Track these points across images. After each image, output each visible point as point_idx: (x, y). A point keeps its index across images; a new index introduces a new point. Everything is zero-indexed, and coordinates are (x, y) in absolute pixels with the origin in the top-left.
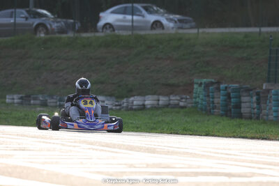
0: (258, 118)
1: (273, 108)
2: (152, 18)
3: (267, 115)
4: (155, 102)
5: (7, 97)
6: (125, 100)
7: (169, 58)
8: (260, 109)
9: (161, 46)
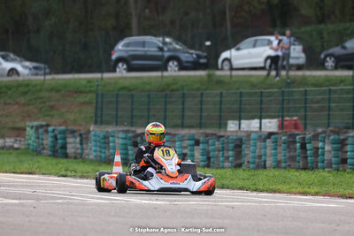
0: (81, 157)
1: (93, 148)
2: (8, 65)
3: (88, 155)
7: (17, 103)
8: (82, 149)
9: (10, 92)
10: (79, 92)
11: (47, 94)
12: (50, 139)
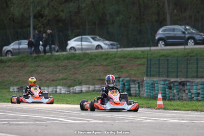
0: (139, 96)
1: (146, 90)
2: (96, 43)
3: (143, 94)
4: (88, 89)
5: (11, 88)
6: (72, 88)
7: (102, 65)
8: (139, 91)
9: (97, 59)
10: (137, 58)
11: (119, 60)
12: (121, 85)
